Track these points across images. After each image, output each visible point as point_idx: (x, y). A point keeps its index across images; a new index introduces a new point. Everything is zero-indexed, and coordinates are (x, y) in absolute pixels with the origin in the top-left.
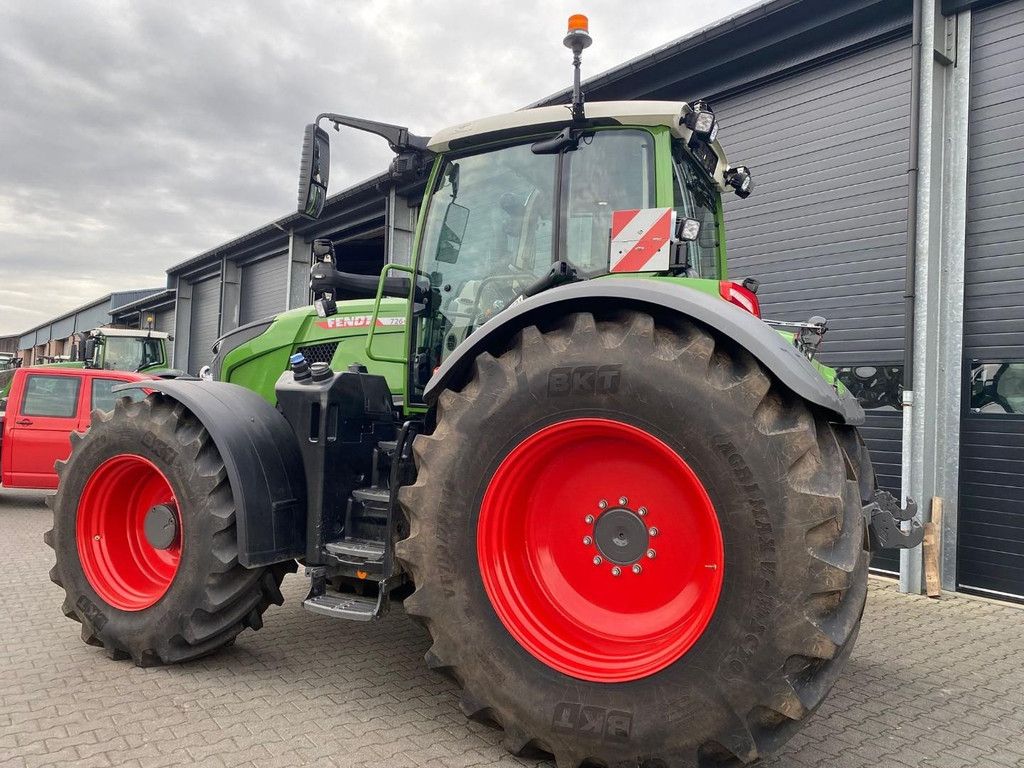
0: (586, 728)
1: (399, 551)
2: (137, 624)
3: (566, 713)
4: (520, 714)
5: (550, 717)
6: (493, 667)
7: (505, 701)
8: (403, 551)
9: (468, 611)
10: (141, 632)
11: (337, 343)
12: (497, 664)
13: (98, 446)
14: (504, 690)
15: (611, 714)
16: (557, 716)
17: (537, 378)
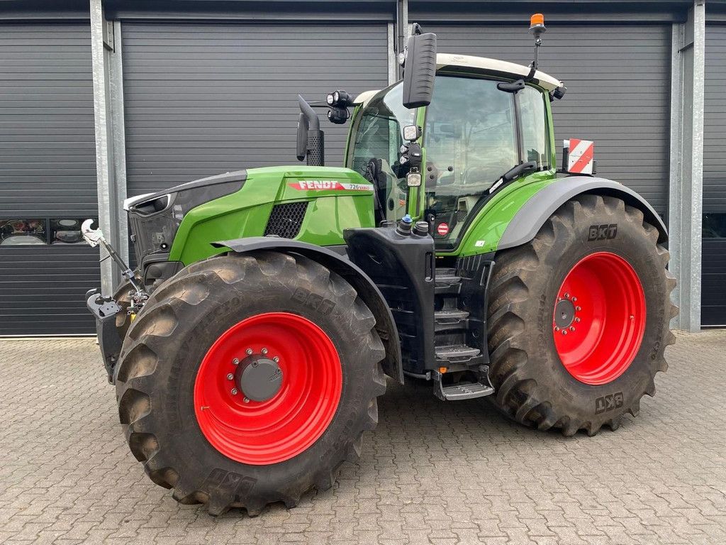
0: (609, 406)
1: (512, 344)
2: (295, 470)
3: (600, 402)
4: (580, 412)
5: (594, 408)
6: (566, 393)
7: (574, 409)
8: (515, 343)
9: (553, 368)
10: (302, 474)
11: (308, 202)
12: (569, 391)
13: (227, 309)
14: (573, 403)
15: (616, 395)
16: (597, 405)
17: (585, 231)
